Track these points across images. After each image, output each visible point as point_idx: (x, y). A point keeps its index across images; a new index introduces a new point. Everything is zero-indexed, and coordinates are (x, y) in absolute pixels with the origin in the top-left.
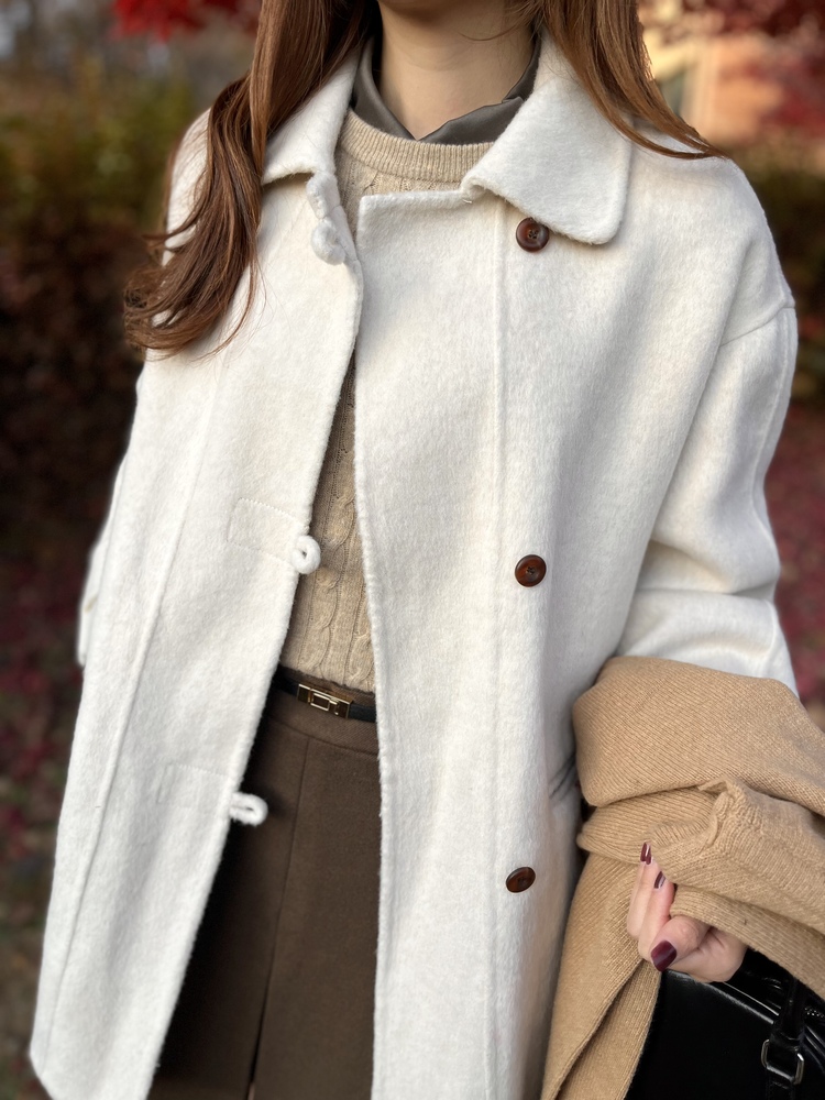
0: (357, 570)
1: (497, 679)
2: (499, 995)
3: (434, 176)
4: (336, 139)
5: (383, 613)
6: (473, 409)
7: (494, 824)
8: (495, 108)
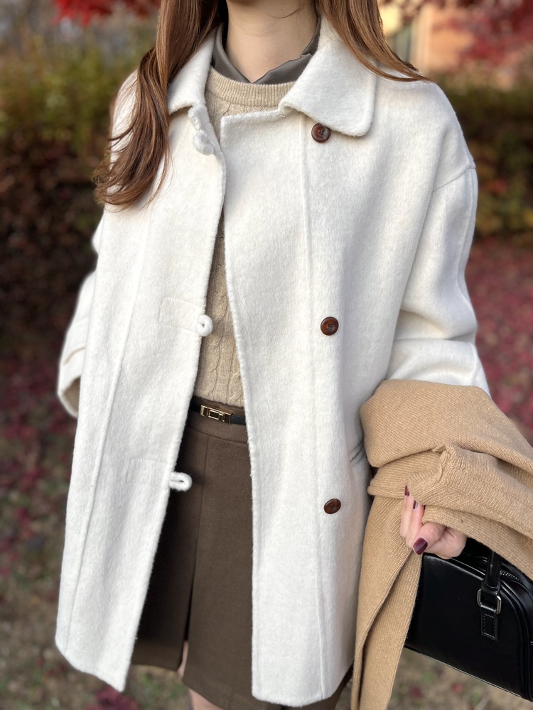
0: (230, 334)
1: (314, 390)
2: (324, 574)
3: (263, 104)
4: (204, 85)
5: (246, 357)
6: (292, 234)
7: (316, 474)
8: (296, 62)
